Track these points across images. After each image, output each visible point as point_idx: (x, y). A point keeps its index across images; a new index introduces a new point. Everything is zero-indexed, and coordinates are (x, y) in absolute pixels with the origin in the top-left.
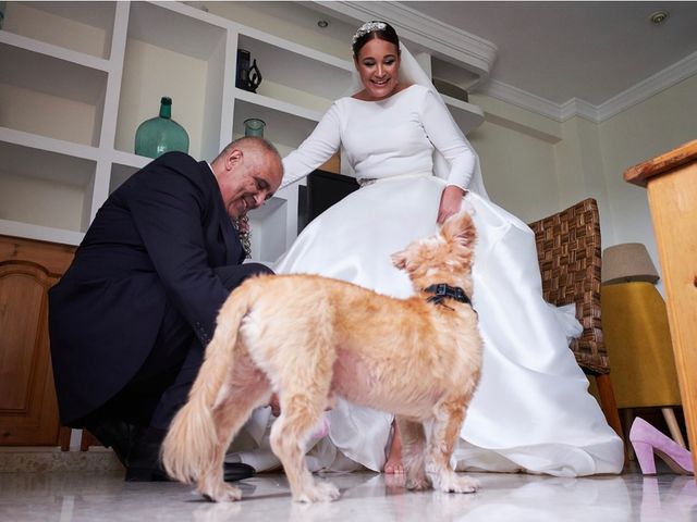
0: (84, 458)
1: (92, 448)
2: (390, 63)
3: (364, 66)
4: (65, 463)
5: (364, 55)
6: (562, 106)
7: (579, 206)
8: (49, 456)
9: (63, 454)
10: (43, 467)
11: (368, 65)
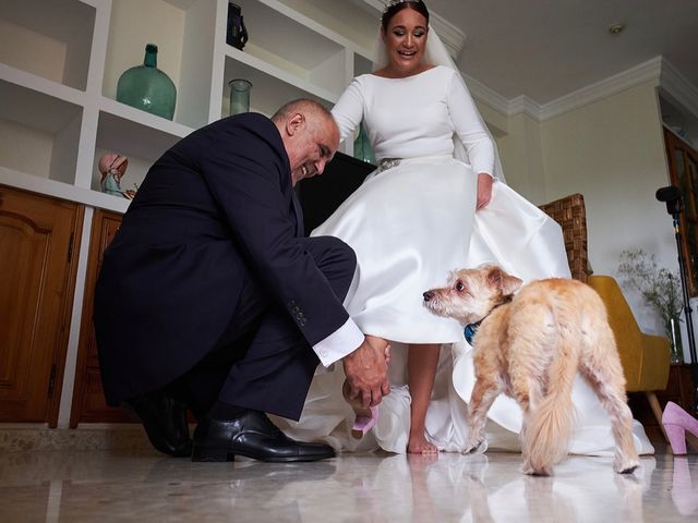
0: (73, 436)
1: (82, 425)
2: (419, 36)
3: (394, 36)
4: (53, 442)
5: (394, 22)
6: (510, 102)
7: (567, 200)
8: (35, 433)
9: (51, 431)
10: (30, 446)
11: (398, 34)
